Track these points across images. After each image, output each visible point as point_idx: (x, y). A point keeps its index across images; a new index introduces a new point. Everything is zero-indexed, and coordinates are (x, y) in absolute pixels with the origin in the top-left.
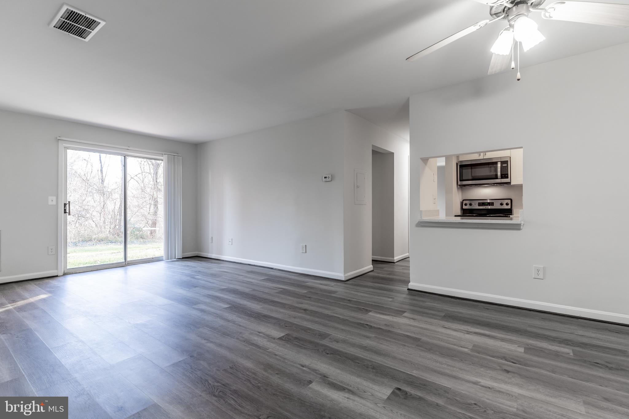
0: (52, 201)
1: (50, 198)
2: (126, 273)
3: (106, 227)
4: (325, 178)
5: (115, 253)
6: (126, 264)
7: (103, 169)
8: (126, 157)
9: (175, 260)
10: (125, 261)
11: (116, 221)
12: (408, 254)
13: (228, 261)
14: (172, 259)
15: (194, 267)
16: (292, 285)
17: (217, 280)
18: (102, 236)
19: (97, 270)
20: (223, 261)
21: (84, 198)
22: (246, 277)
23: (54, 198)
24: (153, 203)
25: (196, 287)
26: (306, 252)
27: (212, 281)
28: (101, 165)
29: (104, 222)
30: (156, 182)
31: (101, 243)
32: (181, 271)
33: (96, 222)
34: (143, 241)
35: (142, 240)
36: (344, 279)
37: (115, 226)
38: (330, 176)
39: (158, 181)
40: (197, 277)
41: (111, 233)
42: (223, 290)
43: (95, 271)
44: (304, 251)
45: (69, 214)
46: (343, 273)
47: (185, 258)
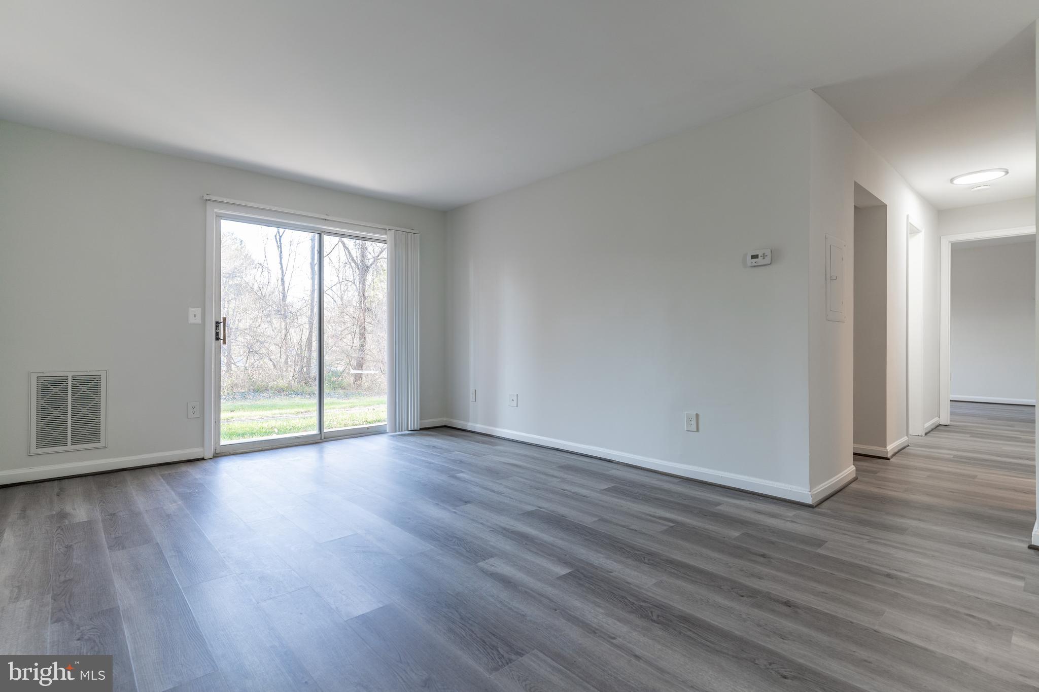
0: (195, 316)
1: (192, 311)
2: (321, 458)
3: (289, 369)
4: (754, 257)
5: (302, 413)
6: (321, 439)
7: (285, 278)
8: (323, 234)
9: (407, 432)
10: (319, 433)
11: (302, 359)
12: (905, 438)
13: (509, 440)
14: (402, 431)
15: (448, 451)
16: (686, 509)
17: (506, 487)
18: (282, 383)
19: (272, 449)
20: (499, 438)
21: (258, 324)
22: (564, 480)
23: (198, 311)
24: (358, 331)
25: (466, 502)
26: (698, 430)
27: (496, 487)
28: (282, 272)
29: (286, 362)
30: (364, 295)
31: (281, 396)
32: (424, 459)
33: (275, 362)
34: (344, 393)
35: (341, 391)
36: (809, 501)
37: (302, 368)
38: (768, 253)
39: (366, 294)
40: (461, 475)
41: (296, 378)
42: (529, 514)
43: (268, 452)
44: (694, 428)
45: (224, 343)
46: (808, 486)
47: (425, 430)
